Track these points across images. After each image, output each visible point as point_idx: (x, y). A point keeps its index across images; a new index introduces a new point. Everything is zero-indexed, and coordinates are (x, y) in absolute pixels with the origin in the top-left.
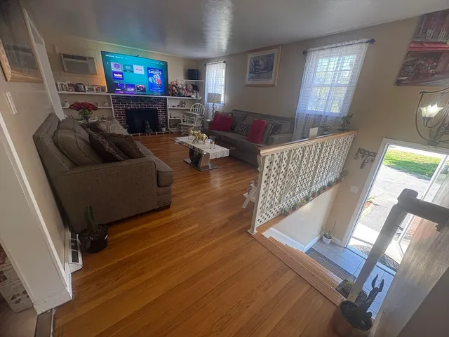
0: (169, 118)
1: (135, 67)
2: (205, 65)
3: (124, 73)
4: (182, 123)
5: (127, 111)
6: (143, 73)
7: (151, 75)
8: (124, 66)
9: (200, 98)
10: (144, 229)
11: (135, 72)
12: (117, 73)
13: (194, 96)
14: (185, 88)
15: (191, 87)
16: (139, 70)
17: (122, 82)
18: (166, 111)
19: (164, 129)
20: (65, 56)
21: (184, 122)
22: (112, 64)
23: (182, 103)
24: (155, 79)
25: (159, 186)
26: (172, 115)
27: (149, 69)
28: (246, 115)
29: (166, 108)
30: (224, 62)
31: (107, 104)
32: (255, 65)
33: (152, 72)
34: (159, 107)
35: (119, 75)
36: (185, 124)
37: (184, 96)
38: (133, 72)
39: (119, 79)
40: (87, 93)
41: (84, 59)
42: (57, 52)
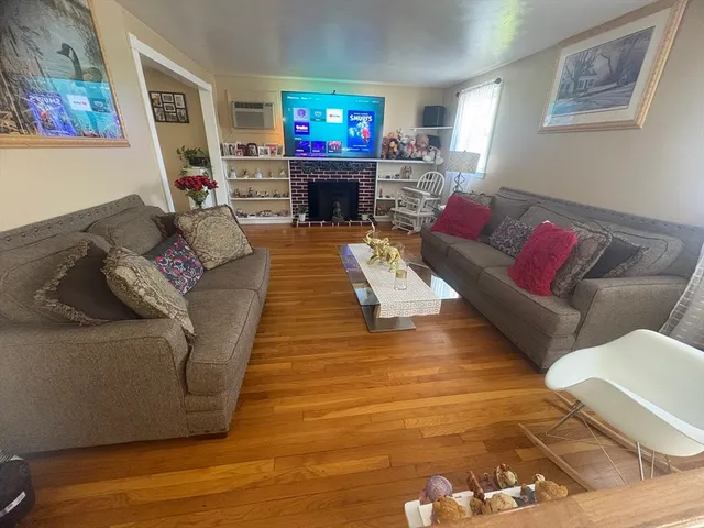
0: (377, 198)
1: (329, 111)
2: (458, 95)
3: (312, 123)
4: (396, 209)
5: (310, 183)
6: (340, 120)
7: (352, 124)
8: (312, 111)
9: (440, 161)
10: (124, 495)
11: (329, 120)
12: (301, 124)
13: (428, 158)
14: (413, 142)
15: (426, 140)
16: (336, 116)
17: (306, 138)
18: (374, 184)
19: (365, 217)
20: (238, 105)
21: (400, 206)
22: (295, 110)
23: (406, 171)
24: (359, 129)
25: (187, 392)
26: (382, 193)
27: (351, 113)
28: (528, 202)
29: (374, 180)
30: (498, 81)
31: (283, 173)
32: (578, 74)
33: (356, 118)
34: (361, 178)
35: (303, 127)
36: (400, 210)
37: (410, 158)
38: (324, 120)
39: (302, 133)
40: (261, 157)
41: (260, 106)
42: (230, 100)
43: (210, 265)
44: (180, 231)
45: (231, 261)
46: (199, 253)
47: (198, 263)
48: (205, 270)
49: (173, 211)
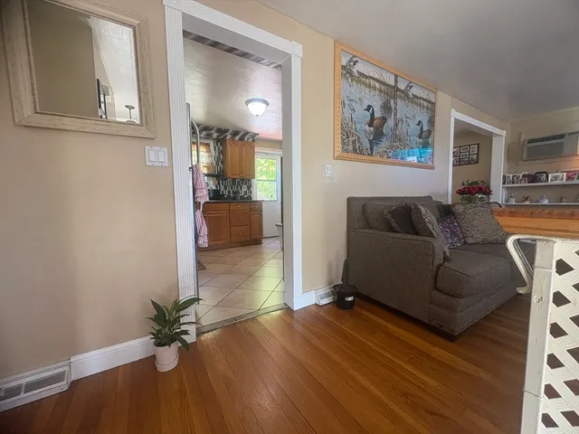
20: (531, 141)
41: (562, 136)
42: (522, 140)
43: (470, 240)
44: (453, 214)
45: (490, 243)
46: (464, 230)
47: (461, 236)
48: (465, 243)
49: (450, 203)
